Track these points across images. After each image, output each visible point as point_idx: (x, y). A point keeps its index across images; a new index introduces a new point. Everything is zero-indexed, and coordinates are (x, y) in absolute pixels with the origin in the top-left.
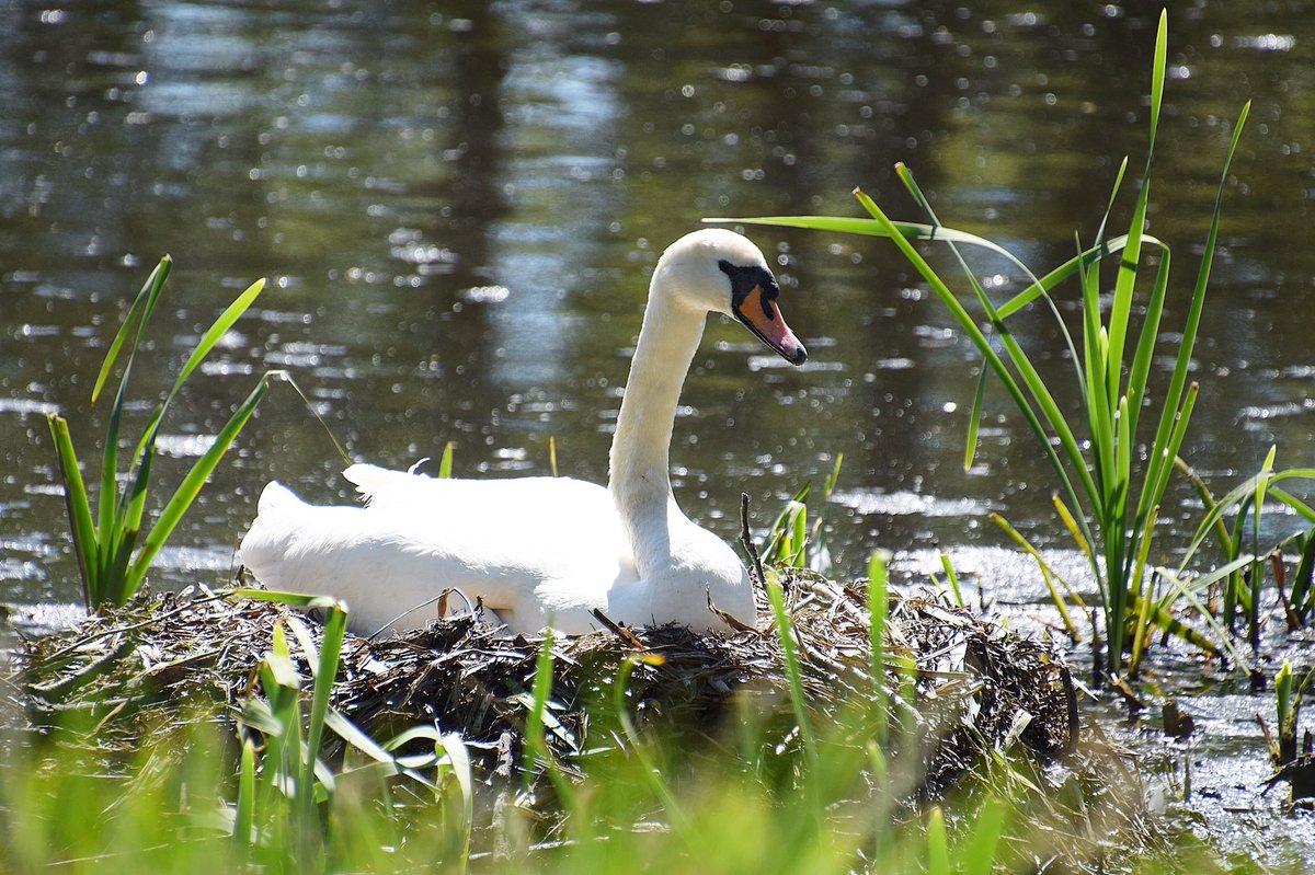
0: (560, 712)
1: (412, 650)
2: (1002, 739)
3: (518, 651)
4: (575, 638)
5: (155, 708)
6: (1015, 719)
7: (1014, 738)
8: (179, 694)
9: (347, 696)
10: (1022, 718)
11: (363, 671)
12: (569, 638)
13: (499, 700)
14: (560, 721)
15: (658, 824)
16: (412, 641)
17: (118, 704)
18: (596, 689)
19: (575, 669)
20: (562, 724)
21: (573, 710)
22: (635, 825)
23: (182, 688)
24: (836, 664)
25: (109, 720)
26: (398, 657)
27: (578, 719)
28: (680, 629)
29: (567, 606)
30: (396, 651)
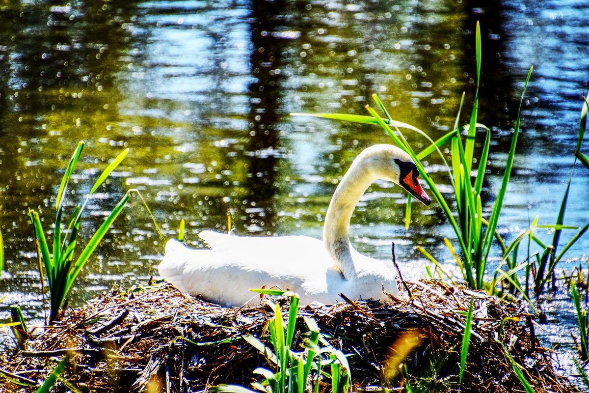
0: (329, 339)
1: (260, 313)
2: (507, 347)
3: (308, 312)
4: (330, 306)
5: (148, 339)
6: (511, 339)
7: (512, 347)
8: (157, 333)
9: (236, 333)
10: (514, 338)
11: (240, 322)
12: (327, 306)
13: (302, 334)
14: (329, 342)
15: (377, 387)
16: (260, 309)
17: (130, 338)
18: (342, 328)
19: (333, 320)
20: (331, 344)
21: (335, 338)
22: (367, 388)
23: (159, 330)
24: (440, 316)
25: (127, 345)
26: (254, 316)
27: (338, 342)
28: (375, 302)
29: (317, 292)
30: (252, 313)
